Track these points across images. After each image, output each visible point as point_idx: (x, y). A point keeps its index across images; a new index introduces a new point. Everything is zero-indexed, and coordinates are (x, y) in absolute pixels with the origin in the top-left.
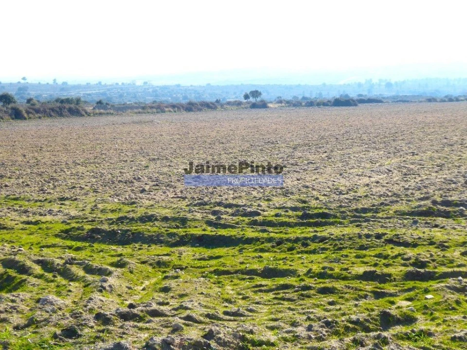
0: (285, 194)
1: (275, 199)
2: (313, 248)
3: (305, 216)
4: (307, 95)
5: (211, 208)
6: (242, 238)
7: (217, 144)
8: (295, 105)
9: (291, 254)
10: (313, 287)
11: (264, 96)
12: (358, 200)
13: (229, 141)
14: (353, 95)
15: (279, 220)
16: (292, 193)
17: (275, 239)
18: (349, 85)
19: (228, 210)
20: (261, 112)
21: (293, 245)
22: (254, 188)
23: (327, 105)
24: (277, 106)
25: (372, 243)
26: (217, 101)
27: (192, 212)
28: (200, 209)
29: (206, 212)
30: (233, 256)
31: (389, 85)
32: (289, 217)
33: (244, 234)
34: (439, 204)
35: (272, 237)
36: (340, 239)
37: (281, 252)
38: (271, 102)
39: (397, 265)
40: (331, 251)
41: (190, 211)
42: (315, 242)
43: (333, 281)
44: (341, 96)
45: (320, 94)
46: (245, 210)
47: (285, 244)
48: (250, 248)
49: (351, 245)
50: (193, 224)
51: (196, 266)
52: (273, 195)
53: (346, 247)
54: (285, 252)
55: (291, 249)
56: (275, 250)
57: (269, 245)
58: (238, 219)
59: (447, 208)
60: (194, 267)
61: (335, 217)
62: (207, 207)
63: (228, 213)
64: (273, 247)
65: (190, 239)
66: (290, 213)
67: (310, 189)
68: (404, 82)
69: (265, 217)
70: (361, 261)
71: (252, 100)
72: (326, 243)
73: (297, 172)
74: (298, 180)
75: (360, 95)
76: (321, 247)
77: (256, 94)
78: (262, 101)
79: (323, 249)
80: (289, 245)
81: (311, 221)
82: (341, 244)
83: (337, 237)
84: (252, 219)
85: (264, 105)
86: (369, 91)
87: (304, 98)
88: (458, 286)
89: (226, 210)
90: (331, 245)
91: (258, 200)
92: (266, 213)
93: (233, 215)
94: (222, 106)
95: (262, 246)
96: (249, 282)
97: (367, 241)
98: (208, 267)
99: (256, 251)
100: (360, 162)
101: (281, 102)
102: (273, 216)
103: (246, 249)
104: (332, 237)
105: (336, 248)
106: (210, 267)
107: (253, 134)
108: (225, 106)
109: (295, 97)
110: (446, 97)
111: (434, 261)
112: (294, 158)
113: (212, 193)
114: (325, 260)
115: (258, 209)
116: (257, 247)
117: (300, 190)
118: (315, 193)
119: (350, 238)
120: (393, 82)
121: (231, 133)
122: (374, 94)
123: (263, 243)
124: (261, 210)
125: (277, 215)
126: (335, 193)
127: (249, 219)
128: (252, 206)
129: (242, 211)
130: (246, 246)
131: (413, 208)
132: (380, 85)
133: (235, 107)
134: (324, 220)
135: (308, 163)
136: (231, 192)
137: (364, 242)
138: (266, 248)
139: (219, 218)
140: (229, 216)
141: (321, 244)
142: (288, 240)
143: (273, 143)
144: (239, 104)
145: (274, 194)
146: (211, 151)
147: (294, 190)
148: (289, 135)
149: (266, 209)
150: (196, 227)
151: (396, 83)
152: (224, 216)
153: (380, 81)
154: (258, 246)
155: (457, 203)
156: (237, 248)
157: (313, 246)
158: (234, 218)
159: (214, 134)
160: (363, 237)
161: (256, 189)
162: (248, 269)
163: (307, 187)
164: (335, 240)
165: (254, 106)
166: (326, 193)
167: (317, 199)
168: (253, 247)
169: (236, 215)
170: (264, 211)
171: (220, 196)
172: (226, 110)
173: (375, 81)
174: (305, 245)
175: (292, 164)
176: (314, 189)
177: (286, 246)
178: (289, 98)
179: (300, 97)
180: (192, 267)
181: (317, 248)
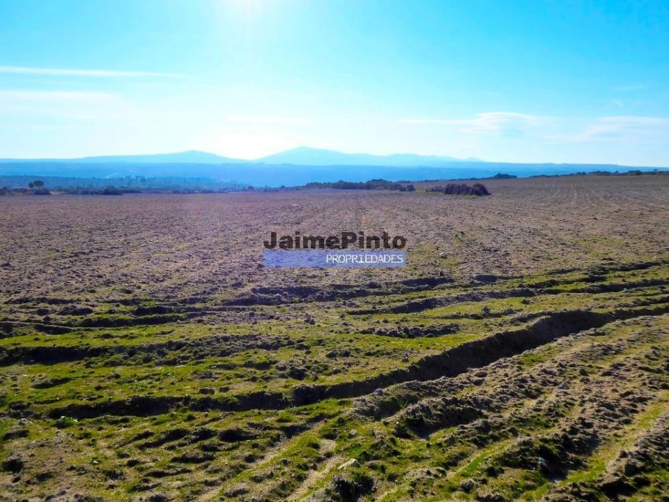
0: (108, 283)
1: (98, 289)
2: (172, 358)
3: (141, 311)
4: (81, 185)
5: (34, 305)
6: (87, 349)
7: (14, 227)
8: (72, 193)
9: (150, 366)
10: (213, 431)
11: (46, 186)
12: (180, 288)
13: (25, 225)
14: (117, 187)
15: (115, 317)
16: (113, 283)
17: (125, 348)
18: (113, 179)
19: (54, 306)
20: (45, 198)
21: (148, 355)
22: (72, 277)
23: (99, 194)
24: (57, 193)
25: (233, 347)
26: (5, 188)
27: (15, 312)
28: (21, 307)
29: (30, 312)
30: (83, 377)
31: (143, 180)
32: (124, 313)
33: (87, 344)
34: (259, 292)
35: (122, 346)
36: (198, 345)
37: (136, 364)
38: (52, 190)
39: (276, 378)
40: (192, 360)
41: (12, 312)
42: (172, 350)
43: (227, 415)
44: (108, 187)
45: (91, 185)
46: (75, 307)
47: (139, 354)
48: (99, 361)
49: (211, 351)
50: (20, 330)
51: (41, 400)
52: (95, 286)
53: (208, 355)
54: (141, 364)
55: (147, 360)
56: (129, 362)
57: (121, 356)
58: (69, 318)
59: (266, 296)
60: (39, 403)
61: (171, 311)
62: (30, 304)
63: (56, 311)
64: (125, 358)
65: (23, 354)
66: (122, 308)
67: (129, 277)
68: (154, 179)
69: (98, 314)
70: (235, 374)
71: (36, 188)
72: (184, 350)
73: (105, 257)
74: (111, 266)
75: (122, 187)
76: (181, 355)
77: (39, 183)
78: (45, 189)
79: (183, 358)
80: (144, 355)
81: (149, 316)
82: (201, 351)
83: (193, 342)
84: (85, 318)
85: (46, 193)
86: (129, 184)
87: (78, 188)
88: (365, 408)
89: (51, 306)
90: (190, 352)
91: (82, 291)
92: (97, 309)
93: (62, 313)
94: (10, 192)
95: (112, 358)
96: (124, 427)
97: (227, 345)
98: (57, 400)
99: (106, 365)
100: (160, 247)
101: (60, 190)
102: (106, 313)
103: (94, 363)
104: (189, 342)
105: (197, 356)
106: (60, 399)
107: (45, 217)
108: (12, 192)
109: (71, 187)
110: (185, 190)
111: (309, 368)
112: (97, 243)
113: (29, 285)
114: (195, 376)
115: (87, 305)
116: (107, 360)
117: (120, 279)
118: (134, 281)
119: (209, 343)
120: (146, 178)
121: (25, 216)
122: (133, 186)
123: (112, 354)
124: (91, 306)
125: (111, 312)
126: (152, 280)
127: (82, 318)
128: (80, 301)
129: (72, 309)
130: (93, 359)
131: (237, 297)
132: (136, 180)
133: (21, 194)
134: (162, 316)
135: (112, 248)
136: (49, 283)
137: (225, 346)
138: (118, 361)
139: (47, 319)
140: (58, 314)
141: (178, 351)
142: (141, 349)
143: (67, 227)
144: (24, 191)
145: (97, 284)
146: (11, 234)
147: (115, 279)
148: (79, 219)
149: (96, 303)
150: (24, 334)
151: (148, 179)
152: (52, 316)
153: (137, 177)
154: (108, 358)
155: (273, 291)
156: (83, 363)
157: (171, 355)
158: (65, 317)
159: (8, 217)
160: (221, 340)
161: (73, 278)
162: (113, 401)
163: (126, 275)
164: (192, 346)
165: (38, 193)
166: (144, 280)
167: (139, 288)
168: (101, 359)
169: (65, 314)
170: (93, 306)
171: (38, 288)
172: (13, 195)
173: (133, 177)
174: (162, 354)
175: (97, 249)
176: (133, 277)
177: (140, 356)
178: (67, 188)
179: (75, 187)
180: (36, 403)
181: (177, 357)
